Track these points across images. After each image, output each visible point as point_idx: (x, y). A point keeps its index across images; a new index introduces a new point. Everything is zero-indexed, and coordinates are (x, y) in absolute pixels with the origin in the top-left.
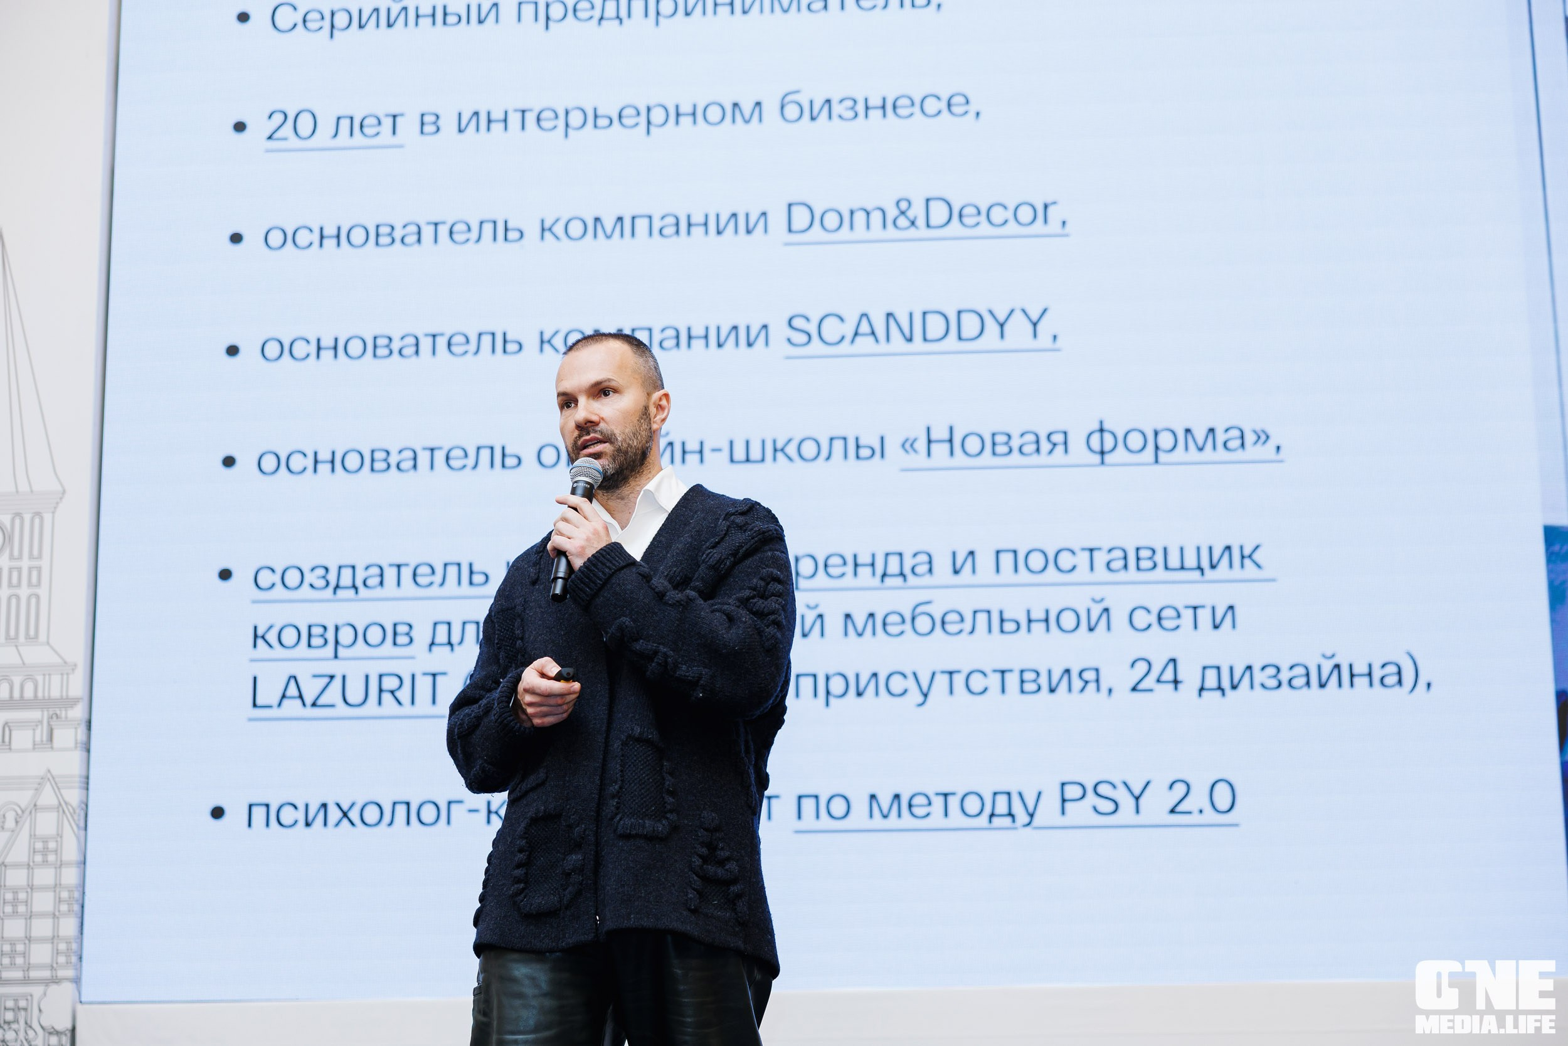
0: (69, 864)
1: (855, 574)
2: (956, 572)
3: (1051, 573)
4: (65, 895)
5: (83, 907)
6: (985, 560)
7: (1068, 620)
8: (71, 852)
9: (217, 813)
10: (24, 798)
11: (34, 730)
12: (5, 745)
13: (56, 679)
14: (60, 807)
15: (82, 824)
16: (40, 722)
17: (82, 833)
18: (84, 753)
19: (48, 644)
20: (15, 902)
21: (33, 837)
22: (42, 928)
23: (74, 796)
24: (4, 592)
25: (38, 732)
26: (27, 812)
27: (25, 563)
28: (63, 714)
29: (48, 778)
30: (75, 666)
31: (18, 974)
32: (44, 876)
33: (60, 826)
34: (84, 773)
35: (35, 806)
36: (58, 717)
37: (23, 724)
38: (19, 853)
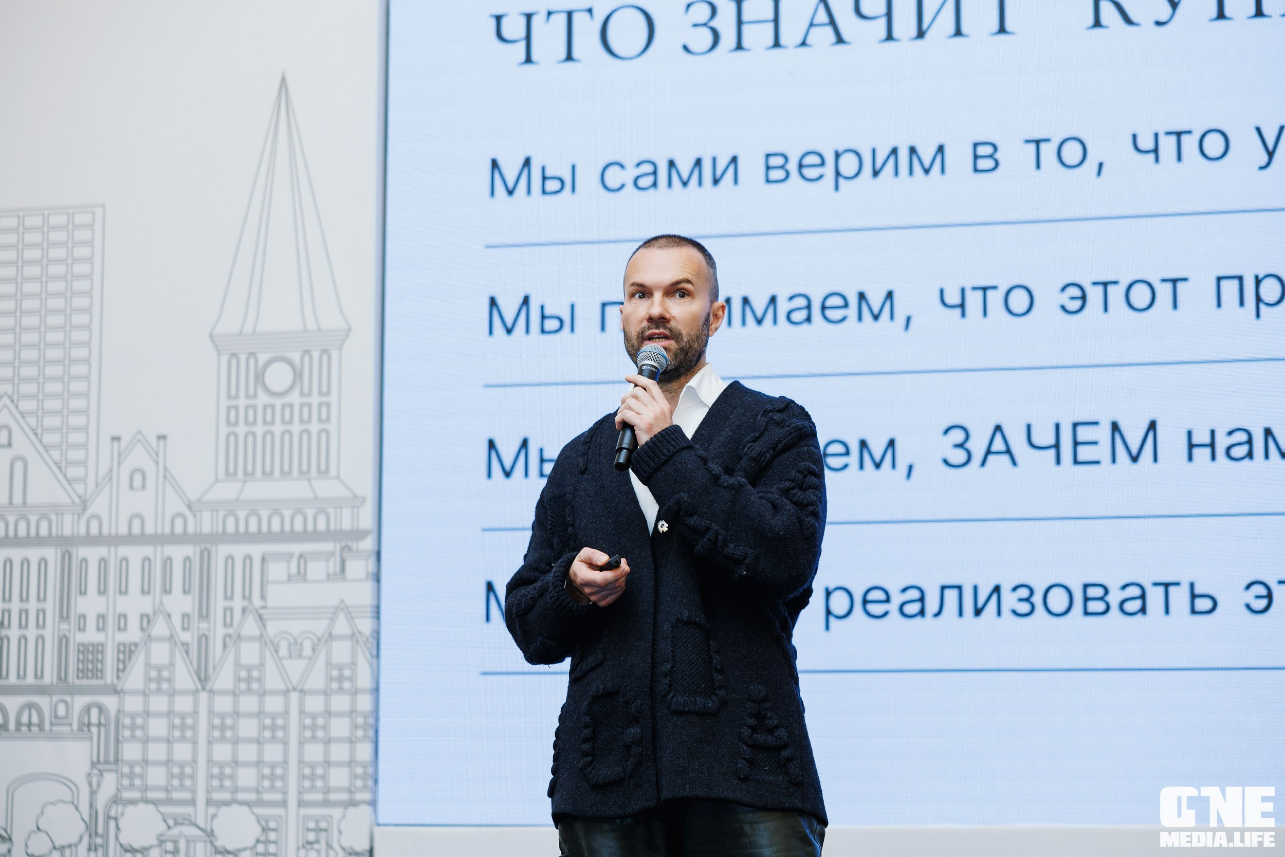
0: (363, 691)
4: (360, 721)
5: (377, 732)
8: (364, 680)
10: (319, 627)
11: (328, 561)
12: (301, 576)
13: (347, 512)
14: (354, 636)
15: (375, 652)
16: (333, 554)
17: (375, 661)
18: (375, 584)
19: (338, 477)
20: (314, 728)
21: (329, 664)
22: (340, 752)
23: (366, 625)
24: (296, 428)
25: (331, 563)
26: (323, 642)
27: (315, 400)
28: (354, 546)
29: (341, 608)
30: (364, 500)
31: (318, 797)
32: (341, 703)
33: (354, 654)
34: (375, 603)
35: (330, 635)
36: (350, 549)
37: (317, 556)
38: (317, 680)
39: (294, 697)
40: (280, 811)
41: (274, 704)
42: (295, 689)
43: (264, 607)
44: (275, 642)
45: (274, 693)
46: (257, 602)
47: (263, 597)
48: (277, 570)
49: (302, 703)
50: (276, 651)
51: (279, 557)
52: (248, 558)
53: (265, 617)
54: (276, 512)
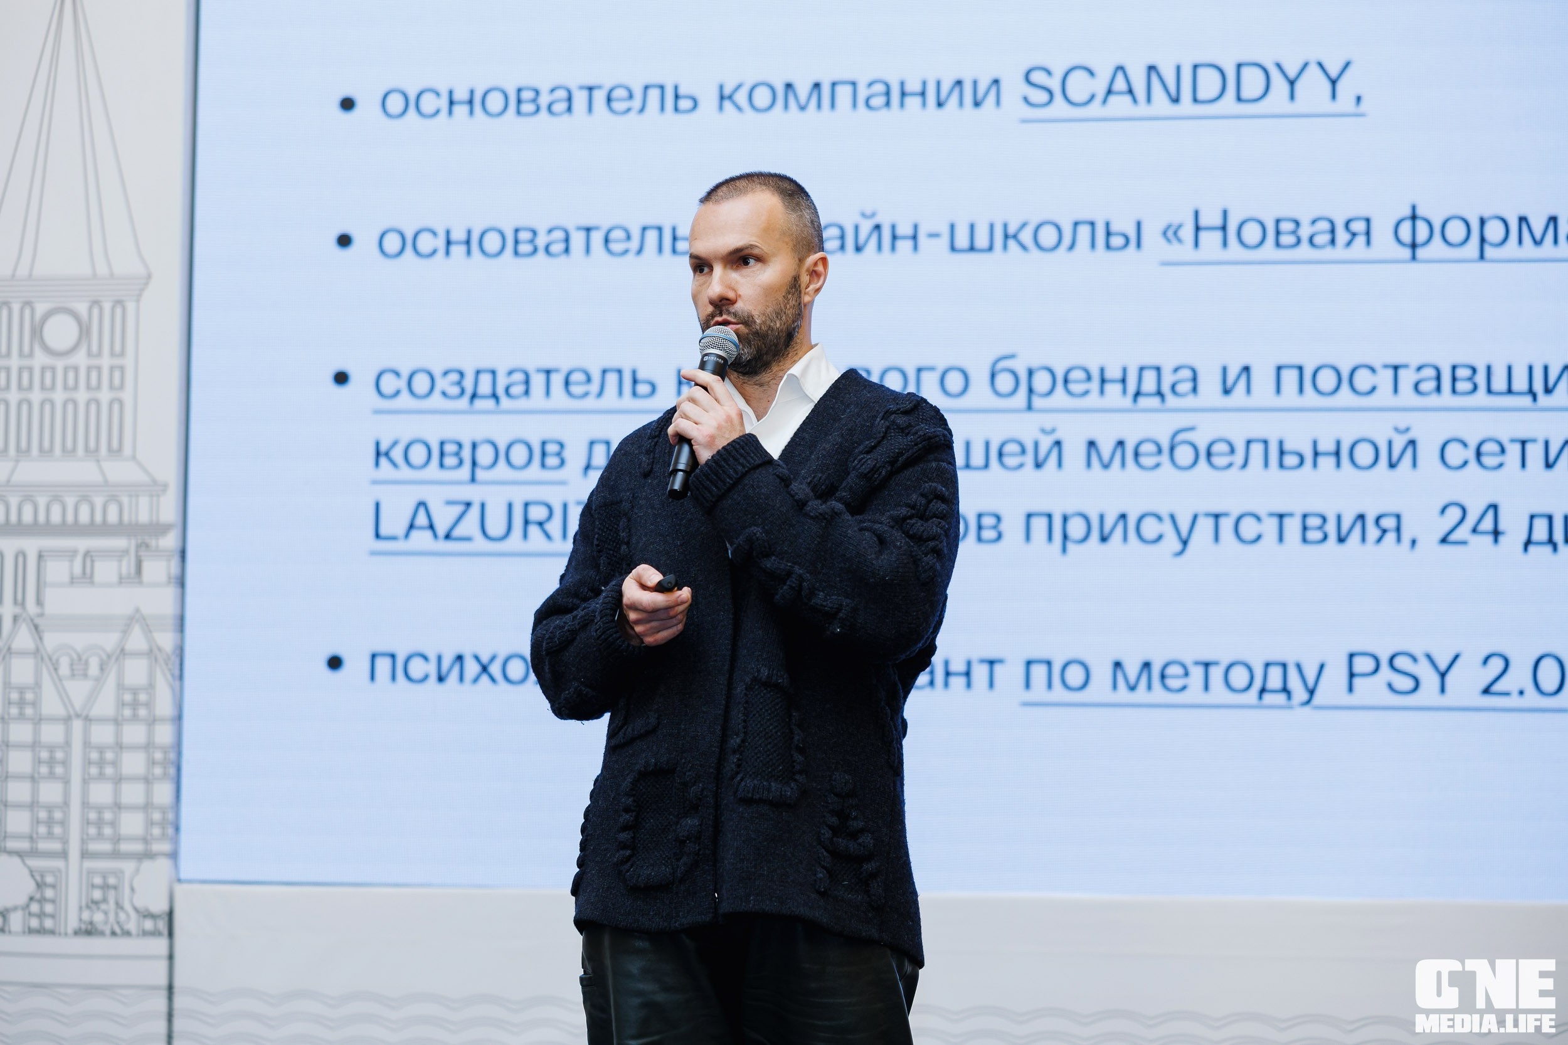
0: (163, 720)
1: (1102, 391)
2: (1227, 391)
3: (1345, 396)
4: (158, 756)
5: (179, 769)
6: (1263, 379)
7: (1364, 454)
8: (164, 706)
9: (335, 663)
10: (109, 641)
11: (120, 561)
12: (86, 578)
13: (144, 501)
14: (151, 653)
15: (177, 672)
16: (126, 552)
17: (177, 683)
18: (179, 590)
19: (134, 458)
20: (101, 763)
21: (121, 687)
22: (133, 793)
23: (166, 640)
24: (82, 396)
25: (124, 563)
26: (114, 658)
27: (106, 362)
28: (153, 543)
29: (136, 618)
30: (165, 487)
31: (106, 847)
32: (135, 733)
33: (151, 675)
34: (178, 612)
35: (122, 650)
36: (147, 546)
37: (107, 554)
38: (105, 705)
39: (77, 725)
40: (59, 864)
41: (52, 733)
42: (78, 716)
43: (41, 615)
44: (54, 658)
45: (53, 719)
46: (31, 607)
47: (39, 602)
48: (57, 571)
49: (86, 733)
50: (56, 669)
51: (59, 554)
52: (21, 555)
53: (41, 628)
54: (57, 498)
